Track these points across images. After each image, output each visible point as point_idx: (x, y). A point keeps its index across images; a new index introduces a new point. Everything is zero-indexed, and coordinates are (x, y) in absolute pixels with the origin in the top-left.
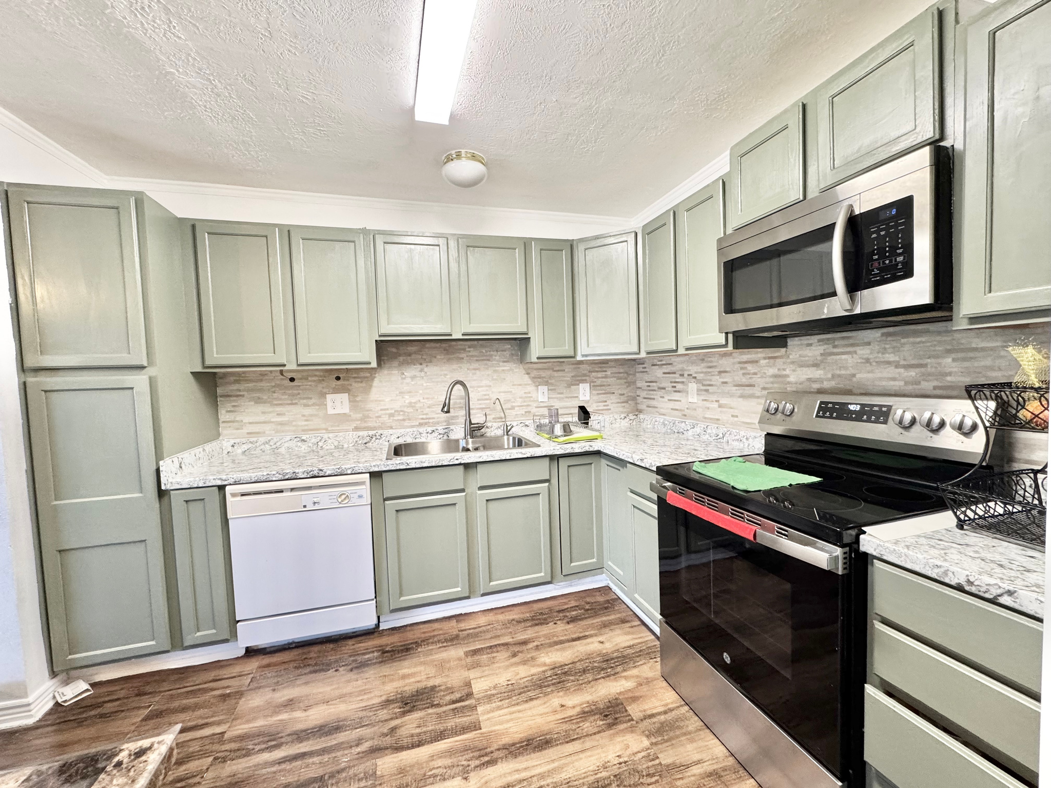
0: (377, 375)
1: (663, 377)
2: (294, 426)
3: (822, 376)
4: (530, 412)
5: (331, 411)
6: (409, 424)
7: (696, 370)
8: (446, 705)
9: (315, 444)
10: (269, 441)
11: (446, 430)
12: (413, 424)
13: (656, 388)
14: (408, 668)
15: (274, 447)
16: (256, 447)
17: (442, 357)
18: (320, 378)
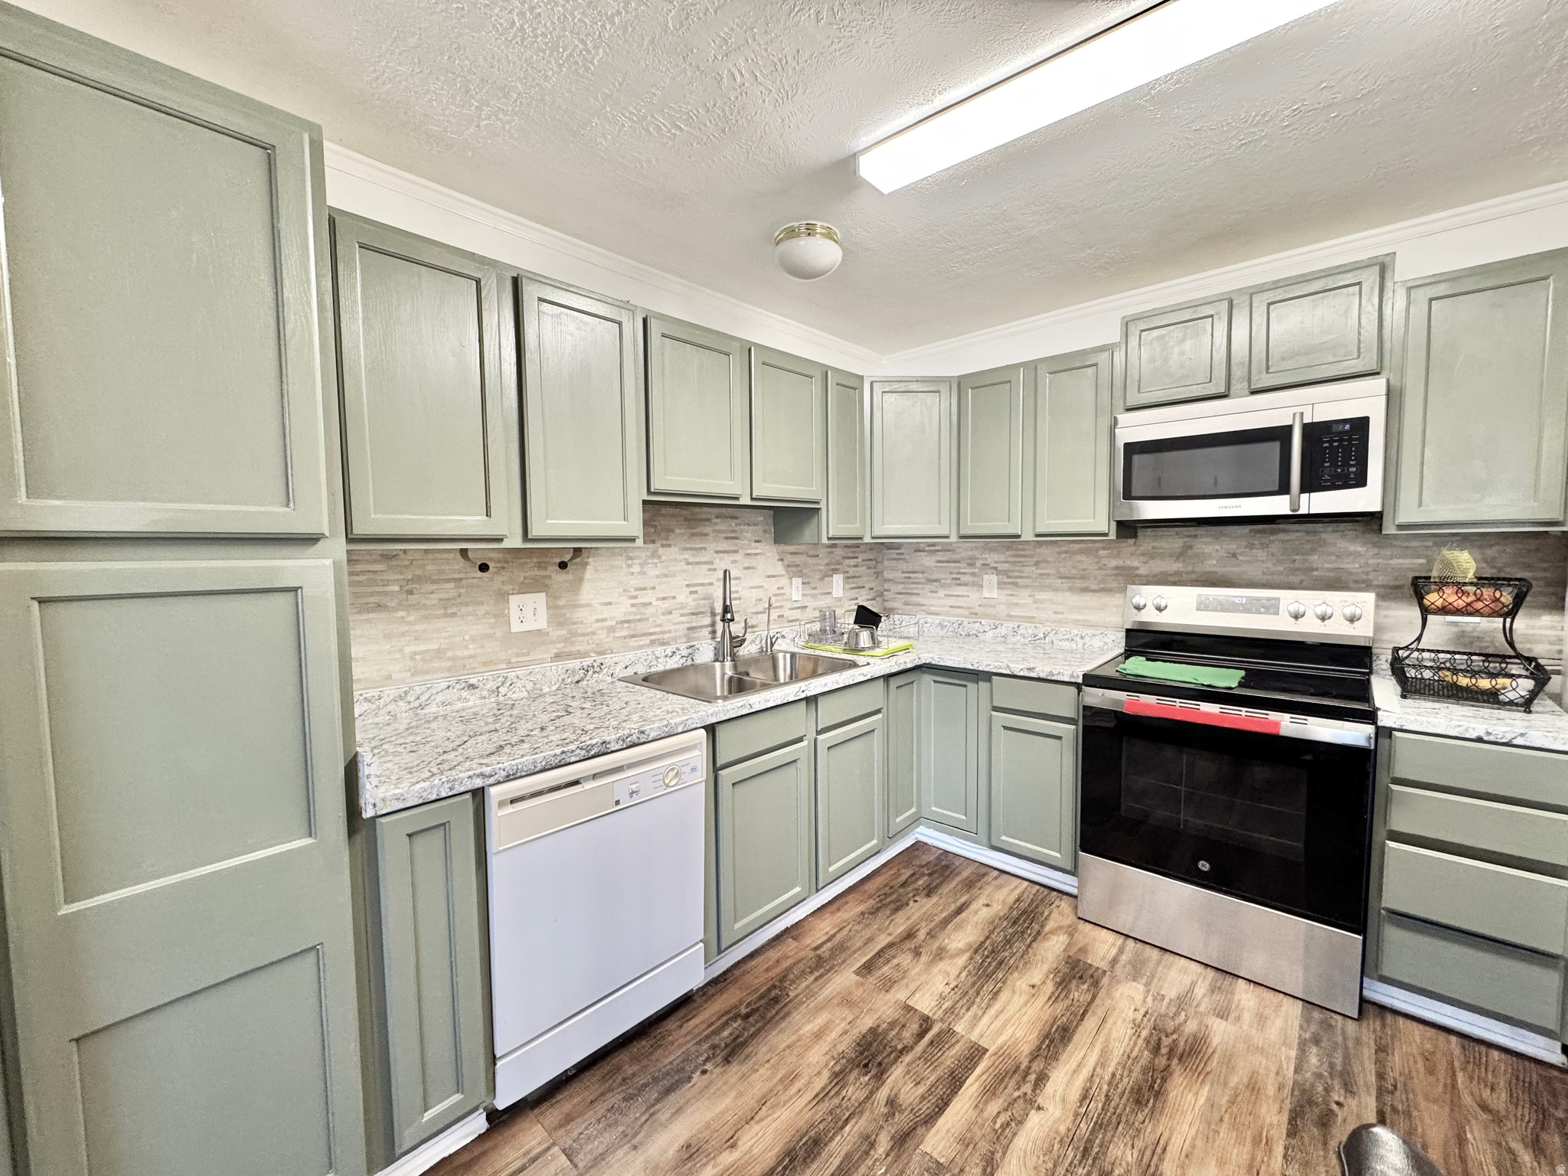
0: (590, 560)
1: (936, 567)
2: (449, 659)
3: (1181, 570)
4: (782, 616)
5: (516, 627)
6: (636, 644)
7: (996, 559)
8: (916, 1043)
9: (493, 692)
10: (406, 693)
11: (690, 651)
12: (641, 643)
13: (923, 581)
14: (809, 1022)
15: (416, 704)
16: (379, 708)
17: (682, 531)
18: (499, 565)
